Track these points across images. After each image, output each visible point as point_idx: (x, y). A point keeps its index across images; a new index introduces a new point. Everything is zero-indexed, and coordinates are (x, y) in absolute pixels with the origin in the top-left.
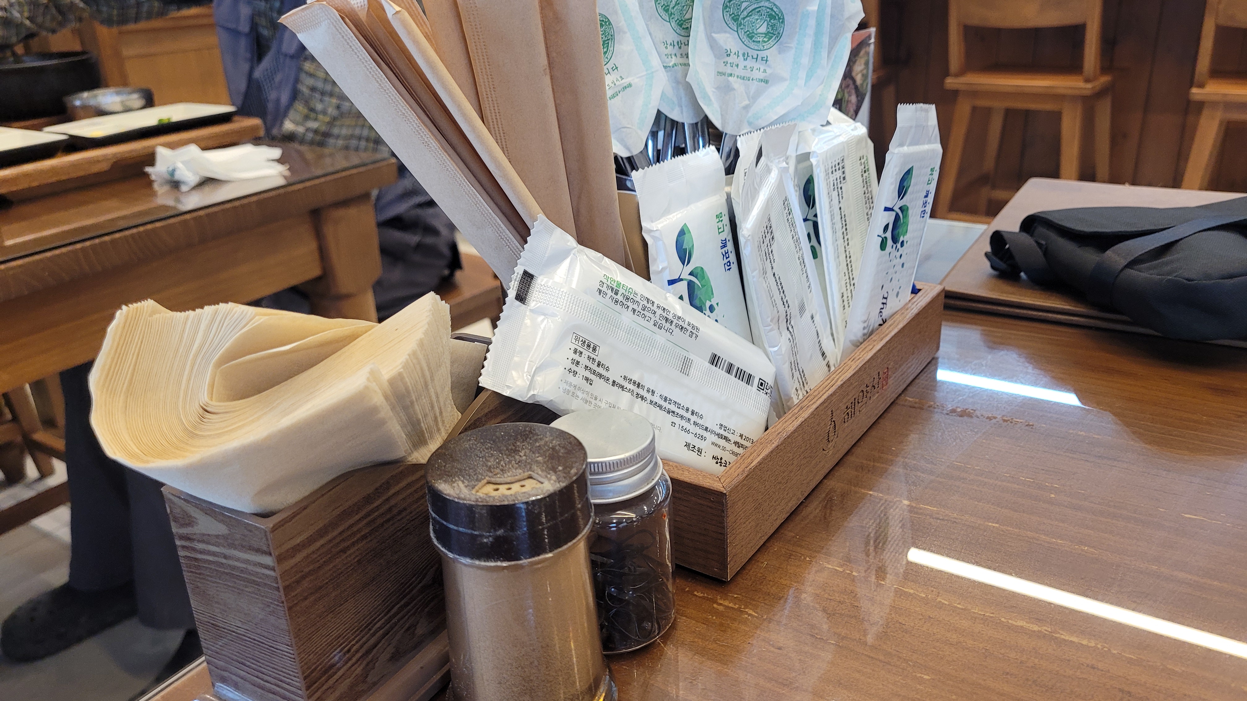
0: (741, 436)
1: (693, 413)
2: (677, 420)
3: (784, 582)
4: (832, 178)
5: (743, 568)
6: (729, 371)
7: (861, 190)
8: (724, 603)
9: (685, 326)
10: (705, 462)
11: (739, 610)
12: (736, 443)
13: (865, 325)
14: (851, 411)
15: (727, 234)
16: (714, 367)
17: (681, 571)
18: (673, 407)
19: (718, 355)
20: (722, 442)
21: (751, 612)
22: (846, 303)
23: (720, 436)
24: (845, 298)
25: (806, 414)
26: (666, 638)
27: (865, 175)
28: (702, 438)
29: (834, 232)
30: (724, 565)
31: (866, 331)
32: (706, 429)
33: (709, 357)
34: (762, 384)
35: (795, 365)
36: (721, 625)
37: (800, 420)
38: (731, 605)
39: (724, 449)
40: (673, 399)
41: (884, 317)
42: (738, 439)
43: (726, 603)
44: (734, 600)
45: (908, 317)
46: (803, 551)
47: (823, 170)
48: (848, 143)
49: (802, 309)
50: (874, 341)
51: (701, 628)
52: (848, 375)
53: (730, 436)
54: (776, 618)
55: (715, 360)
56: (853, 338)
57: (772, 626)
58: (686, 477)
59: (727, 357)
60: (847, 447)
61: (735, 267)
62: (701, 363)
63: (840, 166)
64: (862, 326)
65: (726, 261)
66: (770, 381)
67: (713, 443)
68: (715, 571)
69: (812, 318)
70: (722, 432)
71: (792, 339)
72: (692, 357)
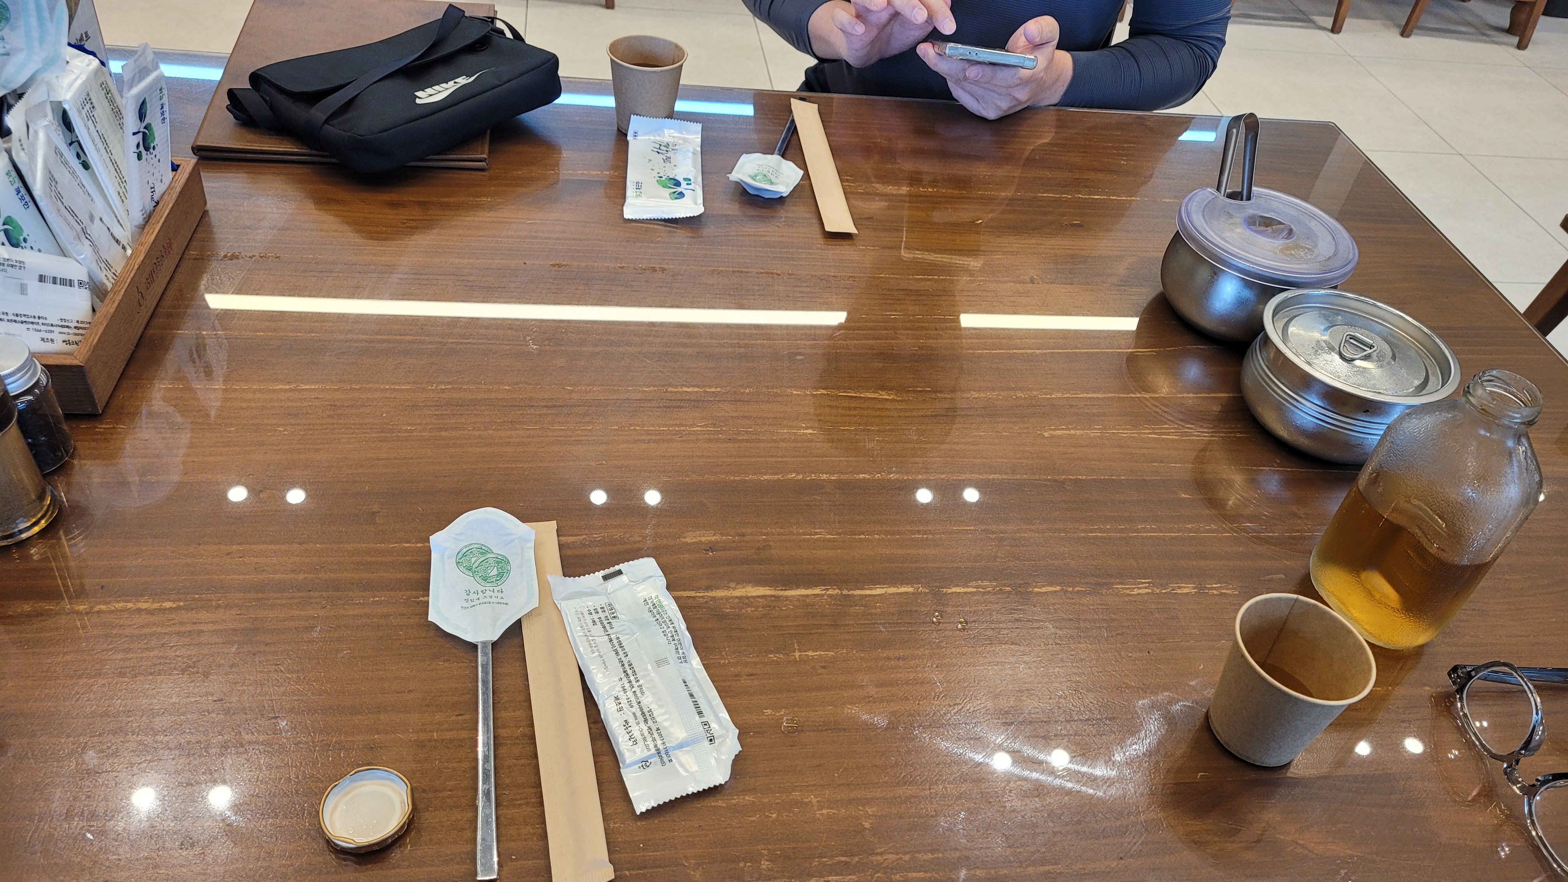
0: (78, 322)
1: (39, 318)
2: (30, 326)
3: (137, 403)
4: (84, 112)
5: (108, 403)
6: (55, 282)
7: (108, 110)
8: (102, 427)
9: (14, 263)
10: (58, 346)
11: (114, 428)
12: (75, 328)
13: (143, 212)
14: (151, 279)
15: (18, 184)
16: (43, 283)
17: (69, 417)
18: (24, 319)
19: (44, 274)
20: (66, 330)
21: (122, 426)
22: (123, 197)
23: (63, 326)
24: (121, 194)
25: (119, 297)
26: (72, 457)
27: (108, 96)
28: (52, 332)
29: (98, 151)
30: (94, 405)
31: (145, 216)
32: (52, 325)
33: (37, 278)
34: (81, 283)
35: (100, 259)
36: (106, 439)
37: (117, 302)
38: (108, 426)
39: (69, 334)
40: (22, 313)
41: (156, 199)
42: (77, 325)
43: (104, 426)
44: (107, 423)
45: (174, 196)
46: (144, 381)
47: (76, 111)
48: (88, 79)
49: (92, 218)
50: (153, 224)
51: (93, 444)
52: (141, 258)
53: (70, 324)
54: (138, 425)
55: (42, 278)
56: (137, 224)
57: (137, 430)
58: (51, 362)
59: (49, 273)
60: (154, 304)
61: (31, 204)
62: (33, 285)
63: (88, 100)
64: (141, 213)
65: (23, 202)
66: (85, 279)
67: (60, 333)
68: (89, 410)
69: (101, 219)
70: (63, 323)
71: (93, 245)
72: (25, 282)
